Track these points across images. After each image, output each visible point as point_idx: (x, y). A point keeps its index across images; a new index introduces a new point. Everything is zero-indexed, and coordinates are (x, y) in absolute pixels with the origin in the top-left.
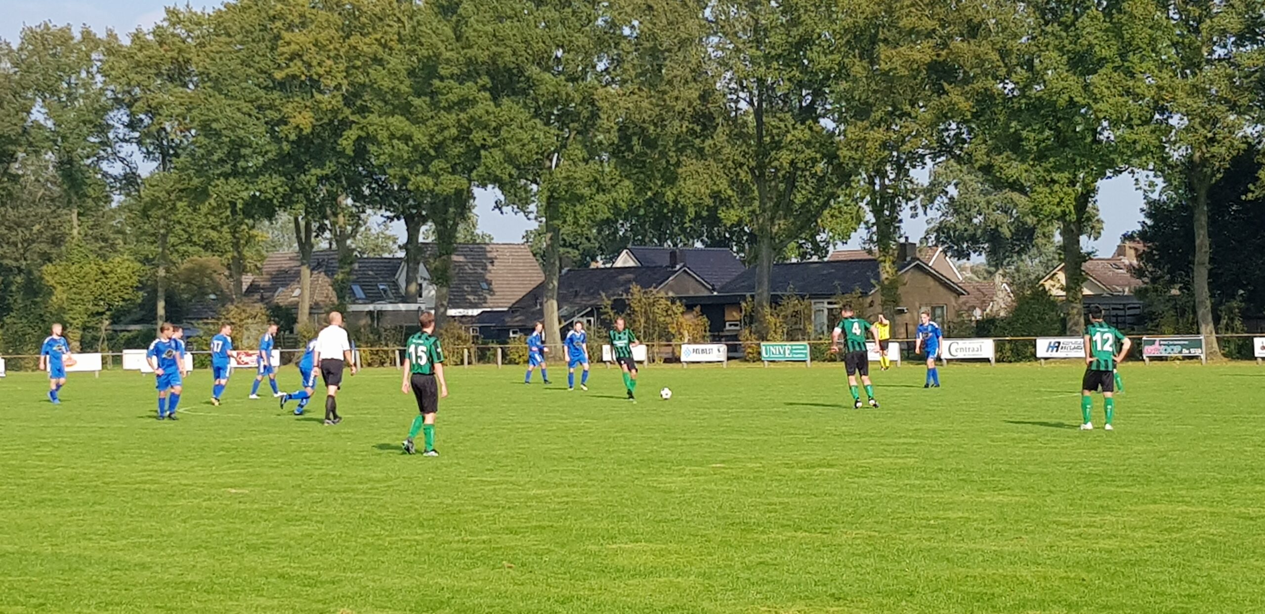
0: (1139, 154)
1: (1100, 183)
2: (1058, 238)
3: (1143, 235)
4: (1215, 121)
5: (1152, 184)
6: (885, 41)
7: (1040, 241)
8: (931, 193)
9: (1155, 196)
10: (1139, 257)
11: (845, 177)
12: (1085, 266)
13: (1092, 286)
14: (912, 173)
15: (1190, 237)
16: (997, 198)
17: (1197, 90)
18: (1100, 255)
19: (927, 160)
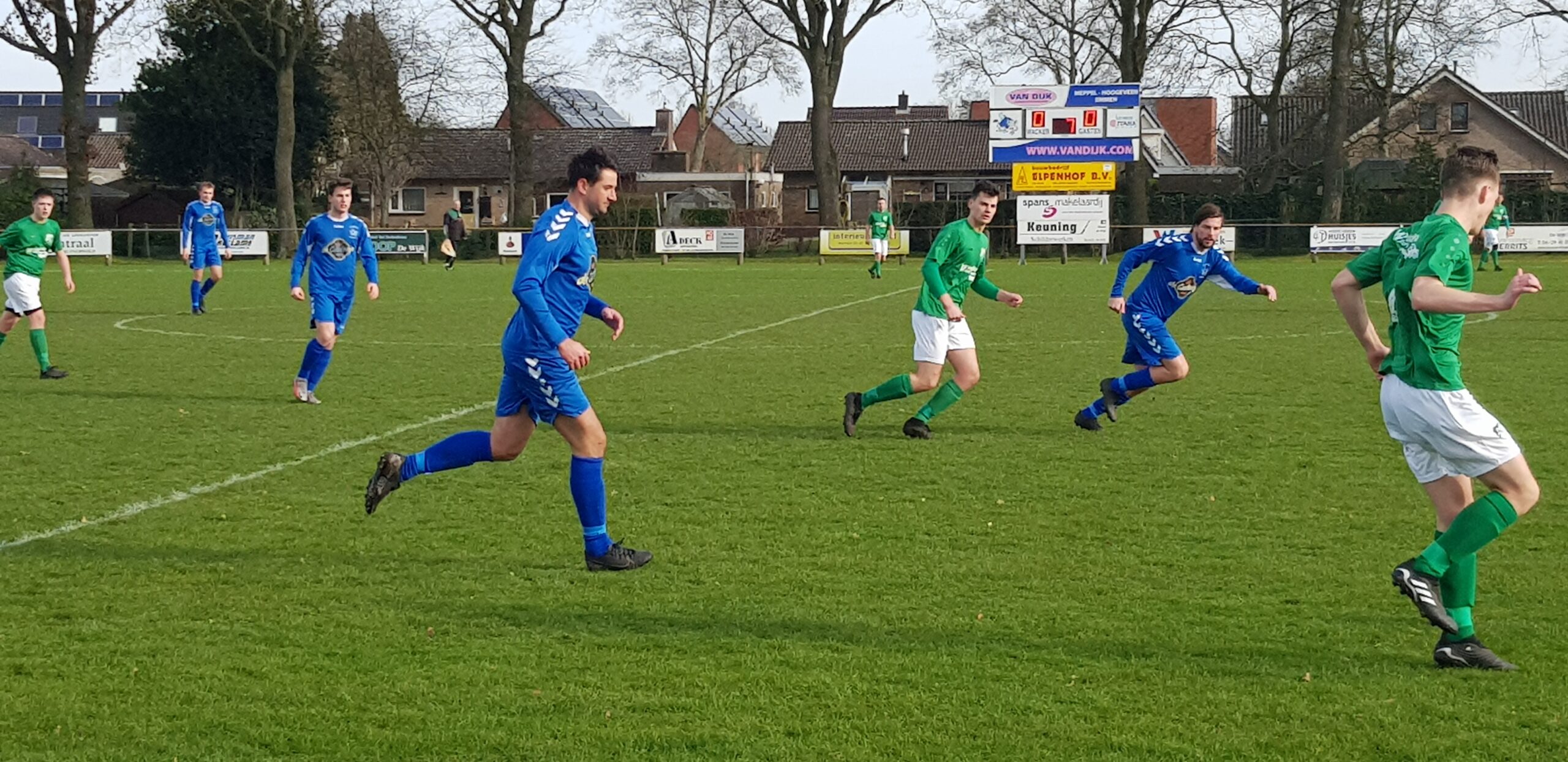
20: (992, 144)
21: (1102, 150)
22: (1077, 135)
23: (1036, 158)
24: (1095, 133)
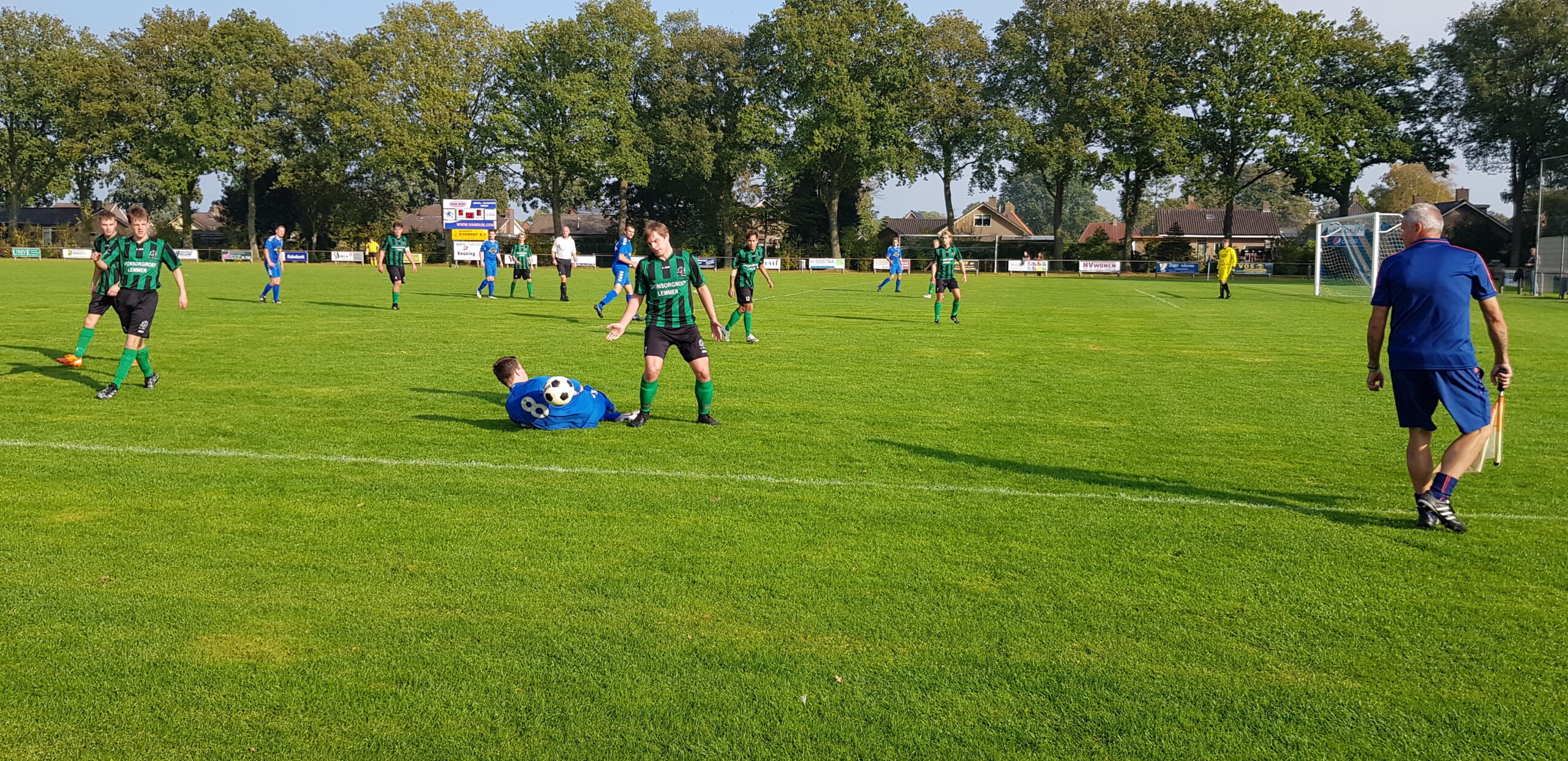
0: (220, 164)
1: (200, 177)
2: (179, 202)
3: (223, 202)
4: (258, 151)
5: (226, 179)
6: (84, 98)
7: (171, 203)
8: (110, 177)
9: (228, 184)
10: (221, 212)
11: (62, 166)
12: (193, 216)
13: (197, 225)
14: (100, 166)
15: (246, 204)
16: (147, 181)
17: (250, 136)
18: (200, 211)
19: (108, 159)
20: (445, 222)
21: (483, 225)
22: (475, 219)
23: (460, 227)
24: (480, 218)
